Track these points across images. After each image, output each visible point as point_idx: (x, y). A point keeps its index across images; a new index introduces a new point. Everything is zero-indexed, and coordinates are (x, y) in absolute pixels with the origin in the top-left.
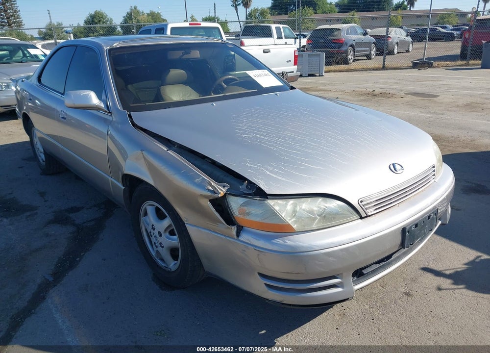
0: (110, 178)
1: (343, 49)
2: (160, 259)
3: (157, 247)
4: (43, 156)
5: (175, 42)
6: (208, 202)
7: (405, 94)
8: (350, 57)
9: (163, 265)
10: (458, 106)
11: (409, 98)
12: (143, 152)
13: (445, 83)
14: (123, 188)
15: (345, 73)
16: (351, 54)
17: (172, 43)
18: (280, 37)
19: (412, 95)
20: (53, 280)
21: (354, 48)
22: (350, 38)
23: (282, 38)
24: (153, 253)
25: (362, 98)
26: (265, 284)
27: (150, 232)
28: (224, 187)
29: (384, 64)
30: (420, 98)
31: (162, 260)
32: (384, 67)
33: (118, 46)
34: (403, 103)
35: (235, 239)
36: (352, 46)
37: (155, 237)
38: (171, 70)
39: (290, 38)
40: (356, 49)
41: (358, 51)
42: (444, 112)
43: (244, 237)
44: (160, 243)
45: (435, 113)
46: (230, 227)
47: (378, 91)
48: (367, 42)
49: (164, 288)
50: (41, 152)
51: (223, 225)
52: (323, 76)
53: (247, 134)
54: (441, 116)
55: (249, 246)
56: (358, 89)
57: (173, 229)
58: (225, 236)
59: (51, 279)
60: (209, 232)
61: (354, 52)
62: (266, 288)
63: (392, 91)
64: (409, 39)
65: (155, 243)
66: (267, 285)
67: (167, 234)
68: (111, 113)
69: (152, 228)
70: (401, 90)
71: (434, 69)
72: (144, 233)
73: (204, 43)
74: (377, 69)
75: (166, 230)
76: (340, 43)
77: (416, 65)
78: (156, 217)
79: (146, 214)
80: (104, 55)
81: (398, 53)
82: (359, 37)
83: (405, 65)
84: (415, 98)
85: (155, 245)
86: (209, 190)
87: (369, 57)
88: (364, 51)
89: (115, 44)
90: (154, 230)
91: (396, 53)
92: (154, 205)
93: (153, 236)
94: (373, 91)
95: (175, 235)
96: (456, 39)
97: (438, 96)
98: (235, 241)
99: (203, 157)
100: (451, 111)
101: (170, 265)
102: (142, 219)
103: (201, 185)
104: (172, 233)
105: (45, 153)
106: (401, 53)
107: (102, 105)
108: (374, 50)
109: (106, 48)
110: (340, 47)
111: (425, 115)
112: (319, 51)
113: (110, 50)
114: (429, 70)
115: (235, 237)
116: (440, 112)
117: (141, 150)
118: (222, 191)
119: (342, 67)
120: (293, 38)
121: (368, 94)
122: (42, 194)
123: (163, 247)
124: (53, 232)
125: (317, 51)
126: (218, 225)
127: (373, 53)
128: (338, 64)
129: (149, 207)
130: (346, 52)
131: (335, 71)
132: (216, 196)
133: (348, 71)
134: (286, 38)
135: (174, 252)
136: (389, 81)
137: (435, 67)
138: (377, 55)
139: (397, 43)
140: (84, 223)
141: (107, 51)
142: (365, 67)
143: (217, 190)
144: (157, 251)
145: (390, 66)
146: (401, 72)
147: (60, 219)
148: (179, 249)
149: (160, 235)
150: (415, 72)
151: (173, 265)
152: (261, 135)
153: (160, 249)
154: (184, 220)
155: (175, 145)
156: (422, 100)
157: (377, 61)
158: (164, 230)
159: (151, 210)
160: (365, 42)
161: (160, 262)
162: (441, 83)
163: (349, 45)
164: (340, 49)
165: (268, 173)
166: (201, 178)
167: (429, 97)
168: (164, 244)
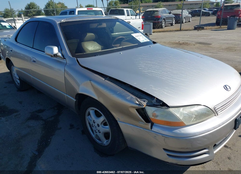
0: (66, 95)
1: (160, 21)
2: (97, 139)
3: (96, 133)
4: (19, 81)
5: (93, 19)
6: (135, 110)
7: (195, 43)
8: (163, 25)
9: (100, 142)
10: (222, 49)
11: (198, 45)
12: (91, 82)
13: (212, 37)
14: (75, 100)
15: (162, 33)
16: (164, 23)
17: (92, 19)
18: (128, 15)
19: (198, 44)
20: (38, 154)
21: (165, 20)
22: (163, 15)
23: (129, 16)
24: (94, 136)
25: (174, 46)
26: (167, 154)
27: (92, 125)
28: (144, 101)
29: (181, 28)
30: (203, 45)
31: (99, 139)
32: (181, 29)
33: (64, 22)
34: (196, 48)
35: (150, 130)
36: (164, 19)
37: (96, 127)
38: (87, 33)
39: (133, 15)
40: (166, 21)
41: (167, 22)
42: (217, 52)
43: (155, 129)
44: (99, 130)
45: (213, 53)
46: (147, 124)
47: (181, 42)
48: (171, 17)
49: (102, 156)
50: (17, 79)
51: (143, 123)
52: (152, 34)
53: (146, 70)
54: (216, 54)
55: (159, 134)
56: (171, 41)
57: (106, 122)
58: (143, 128)
59: (37, 154)
60: (133, 126)
61: (165, 22)
62: (168, 156)
63: (188, 42)
64: (190, 15)
65: (95, 130)
66: (168, 155)
67: (103, 125)
68: (65, 59)
69: (94, 122)
70: (193, 41)
71: (205, 30)
72: (88, 125)
73: (108, 19)
74: (177, 31)
75: (102, 123)
76: (158, 18)
77: (196, 29)
78: (95, 116)
79: (89, 114)
80: (57, 26)
81: (185, 22)
82: (167, 15)
83: (191, 29)
84: (200, 45)
85: (95, 131)
86: (137, 104)
87: (172, 25)
88: (170, 21)
89: (62, 21)
90: (95, 123)
91: (184, 22)
92: (94, 110)
93: (94, 126)
94: (179, 42)
95: (107, 125)
96: (211, 15)
97: (212, 44)
98: (150, 131)
99: (125, 84)
100: (220, 51)
101: (104, 142)
102: (87, 117)
103: (131, 101)
104: (105, 124)
105: (20, 79)
106: (186, 22)
107: (60, 54)
108: (174, 21)
109: (58, 23)
110: (158, 20)
111: (208, 54)
112: (149, 22)
113: (60, 24)
114: (203, 31)
115: (150, 129)
116: (215, 52)
117: (90, 80)
118: (144, 104)
119: (160, 30)
120: (135, 15)
121: (177, 43)
122: (21, 103)
123: (100, 132)
124: (32, 125)
125: (148, 22)
126: (139, 122)
127: (174, 22)
128: (158, 28)
129: (91, 111)
130: (161, 22)
131: (157, 32)
132: (141, 107)
133: (163, 32)
134: (131, 15)
135: (106, 135)
136: (185, 37)
137: (205, 29)
138: (175, 23)
139: (185, 18)
140: (48, 118)
141: (59, 24)
142: (171, 29)
143: (142, 104)
144: (97, 135)
145: (184, 29)
146: (189, 32)
147: (34, 117)
148: (110, 133)
149: (98, 125)
150: (196, 32)
151: (105, 142)
152: (154, 71)
153: (98, 134)
154: (117, 119)
155: (107, 77)
156: (204, 46)
157: (177, 27)
158: (100, 123)
159: (92, 113)
160: (170, 17)
161: (98, 141)
162: (210, 37)
163: (163, 19)
164: (158, 21)
165: (166, 93)
166: (130, 97)
167: (207, 45)
168: (101, 131)
